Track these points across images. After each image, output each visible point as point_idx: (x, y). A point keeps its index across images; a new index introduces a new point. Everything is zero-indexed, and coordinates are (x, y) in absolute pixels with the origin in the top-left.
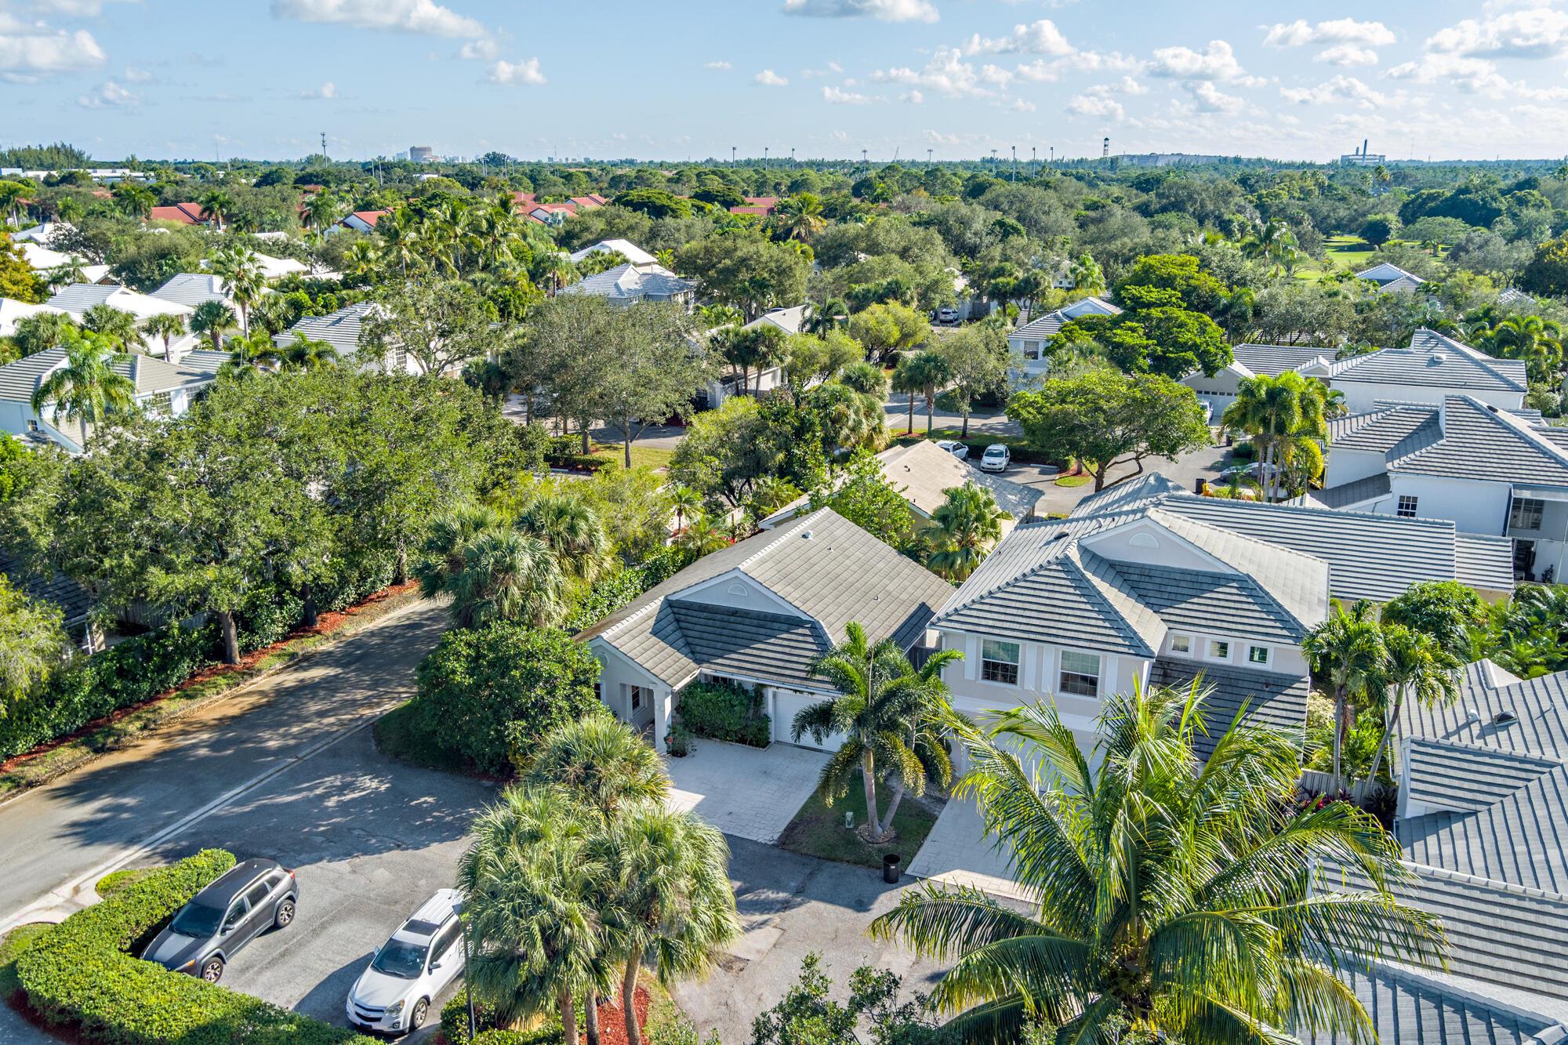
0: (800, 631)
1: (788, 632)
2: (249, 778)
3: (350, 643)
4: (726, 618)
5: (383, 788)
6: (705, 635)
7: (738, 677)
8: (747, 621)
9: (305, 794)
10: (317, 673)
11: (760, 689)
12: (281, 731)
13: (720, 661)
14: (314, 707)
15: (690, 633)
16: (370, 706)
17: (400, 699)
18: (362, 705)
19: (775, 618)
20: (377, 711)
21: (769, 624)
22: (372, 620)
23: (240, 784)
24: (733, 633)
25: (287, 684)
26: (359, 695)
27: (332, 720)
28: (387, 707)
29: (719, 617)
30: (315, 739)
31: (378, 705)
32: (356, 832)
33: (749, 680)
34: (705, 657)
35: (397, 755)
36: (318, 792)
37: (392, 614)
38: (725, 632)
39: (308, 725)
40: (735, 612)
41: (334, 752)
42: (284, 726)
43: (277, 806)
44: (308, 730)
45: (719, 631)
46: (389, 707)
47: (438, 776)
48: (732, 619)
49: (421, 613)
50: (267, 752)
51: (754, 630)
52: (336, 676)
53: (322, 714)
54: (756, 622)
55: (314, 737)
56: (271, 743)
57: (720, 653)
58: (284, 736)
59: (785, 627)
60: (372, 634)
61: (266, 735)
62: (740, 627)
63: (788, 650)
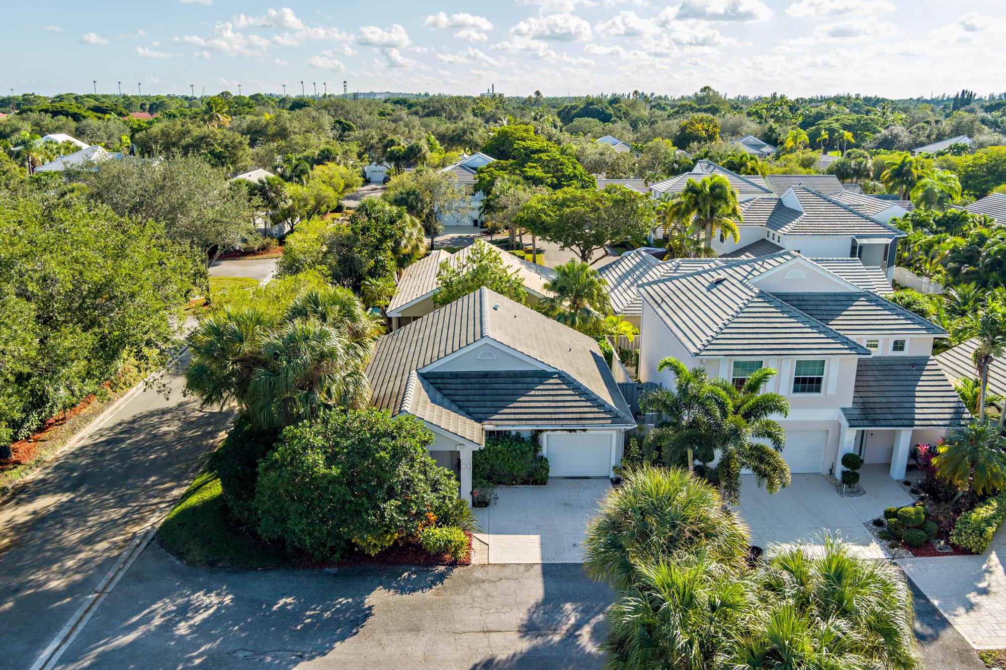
0: (551, 381)
1: (542, 384)
2: (58, 629)
3: (57, 468)
4: (481, 380)
5: (228, 600)
6: (471, 398)
7: (513, 428)
8: (501, 380)
9: (142, 629)
10: (46, 502)
11: (536, 435)
12: (55, 567)
13: (496, 417)
14: (73, 537)
15: (457, 398)
16: (136, 522)
17: (162, 510)
18: (126, 523)
19: (524, 374)
20: (147, 526)
21: (522, 380)
22: (64, 443)
23: (51, 638)
24: (495, 392)
25: (21, 520)
26: (115, 514)
27: (104, 545)
28: (153, 520)
29: (474, 380)
30: (102, 567)
31: (143, 519)
32: (241, 655)
33: (525, 429)
34: (482, 416)
35: (212, 564)
36: (157, 621)
37: (80, 435)
38: (487, 392)
39: (82, 556)
40: (486, 375)
41: (135, 576)
42: (55, 562)
43: (121, 649)
44: (87, 561)
45: (481, 392)
46: (155, 520)
47: (274, 575)
48: (487, 380)
49: (112, 429)
50: (56, 595)
51: (511, 386)
52: (71, 501)
53: (89, 541)
54: (509, 380)
55: (100, 566)
56: (53, 584)
57: (493, 410)
58: (64, 572)
59: (537, 380)
60: (75, 455)
61: (40, 576)
62: (498, 386)
63: (550, 398)
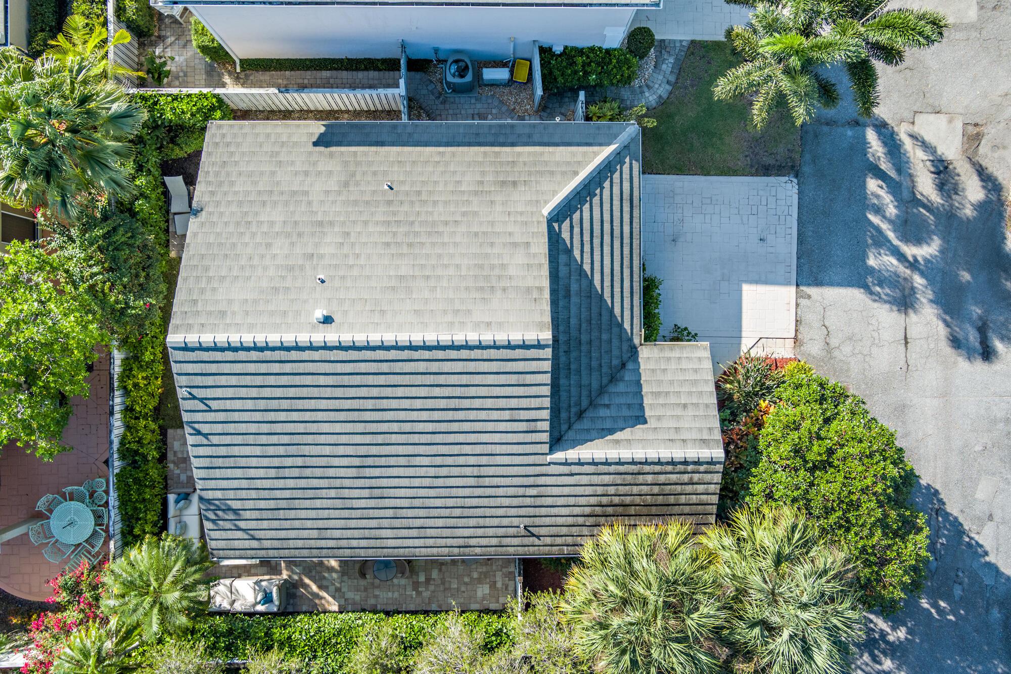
0: (566, 235)
24: (585, 326)
38: (585, 338)
45: (585, 348)
51: (575, 298)
63: (597, 241)
